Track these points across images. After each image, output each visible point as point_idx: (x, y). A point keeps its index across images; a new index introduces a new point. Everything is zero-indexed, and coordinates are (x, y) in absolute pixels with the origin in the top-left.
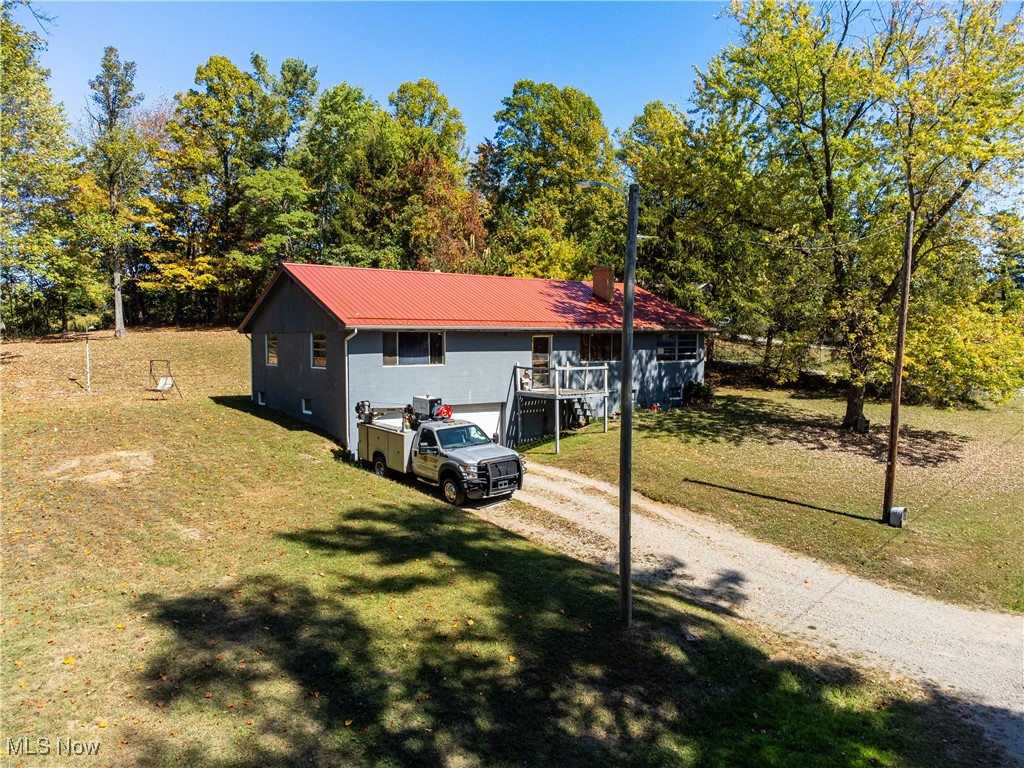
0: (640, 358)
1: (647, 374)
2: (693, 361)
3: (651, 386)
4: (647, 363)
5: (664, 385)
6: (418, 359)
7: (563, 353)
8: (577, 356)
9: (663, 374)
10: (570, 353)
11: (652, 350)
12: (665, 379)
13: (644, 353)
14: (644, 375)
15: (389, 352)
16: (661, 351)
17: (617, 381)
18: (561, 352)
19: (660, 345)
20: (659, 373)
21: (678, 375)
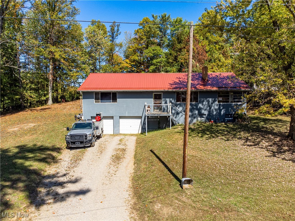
0: (208, 102)
1: (213, 108)
2: (240, 103)
3: (215, 113)
4: (212, 103)
5: (222, 113)
6: (107, 101)
7: (168, 100)
8: (175, 100)
9: (221, 108)
10: (171, 99)
11: (215, 98)
12: (223, 110)
13: (210, 100)
14: (210, 108)
15: (97, 99)
16: (221, 99)
17: (195, 110)
18: (167, 99)
19: (220, 96)
20: (219, 107)
21: (230, 109)
